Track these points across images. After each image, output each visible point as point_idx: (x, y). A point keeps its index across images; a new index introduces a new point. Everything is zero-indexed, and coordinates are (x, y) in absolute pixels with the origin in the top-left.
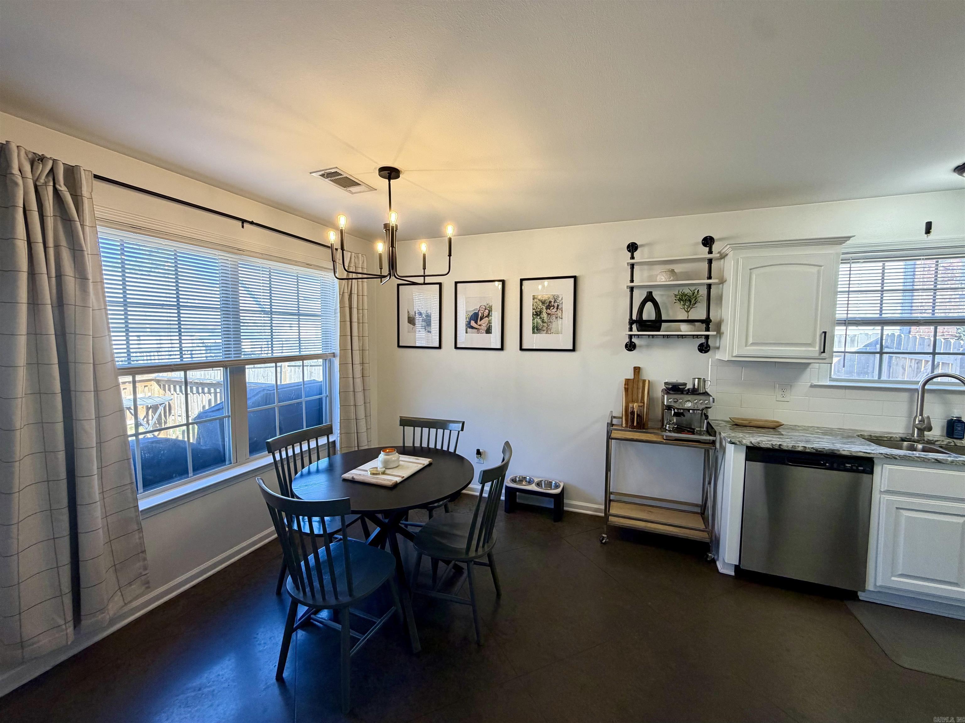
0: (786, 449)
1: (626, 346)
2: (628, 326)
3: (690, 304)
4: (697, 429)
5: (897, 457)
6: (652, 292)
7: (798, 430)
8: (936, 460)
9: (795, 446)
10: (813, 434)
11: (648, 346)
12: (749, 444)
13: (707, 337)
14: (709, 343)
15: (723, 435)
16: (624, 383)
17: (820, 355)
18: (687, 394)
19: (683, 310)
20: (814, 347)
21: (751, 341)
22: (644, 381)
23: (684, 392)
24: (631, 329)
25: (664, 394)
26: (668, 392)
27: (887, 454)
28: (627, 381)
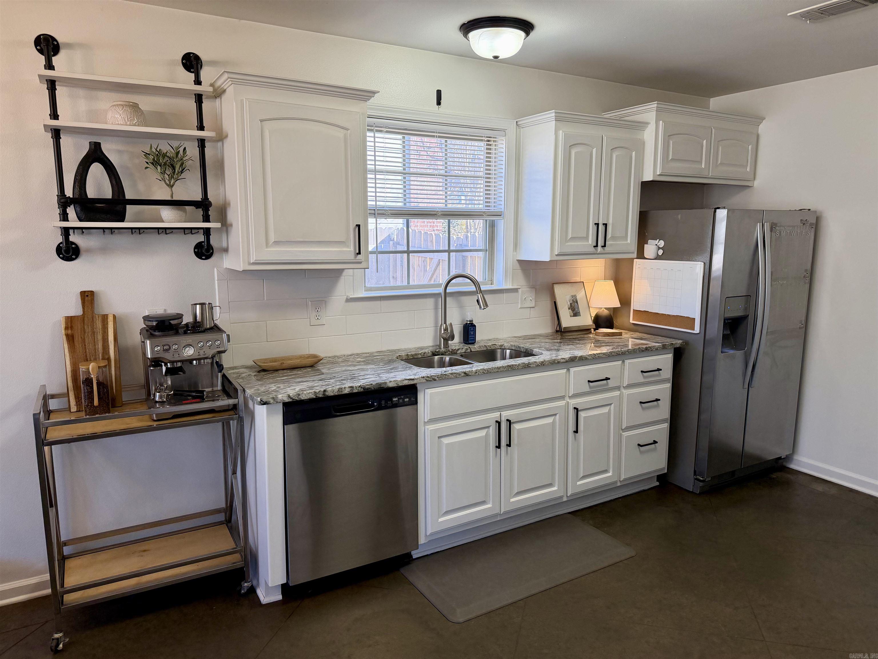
0: (332, 394)
1: (59, 251)
2: (58, 211)
3: (174, 173)
4: (207, 390)
5: (436, 378)
6: (99, 144)
7: (337, 363)
8: (465, 373)
9: (341, 388)
10: (355, 366)
11: (104, 250)
12: (287, 400)
13: (207, 232)
14: (212, 242)
15: (249, 392)
16: (63, 326)
17: (356, 257)
18: (185, 333)
19: (163, 182)
20: (348, 247)
21: (272, 238)
22: (105, 318)
23: (181, 331)
24: (64, 217)
25: (145, 338)
26: (151, 334)
27: (428, 377)
28: (70, 321)
